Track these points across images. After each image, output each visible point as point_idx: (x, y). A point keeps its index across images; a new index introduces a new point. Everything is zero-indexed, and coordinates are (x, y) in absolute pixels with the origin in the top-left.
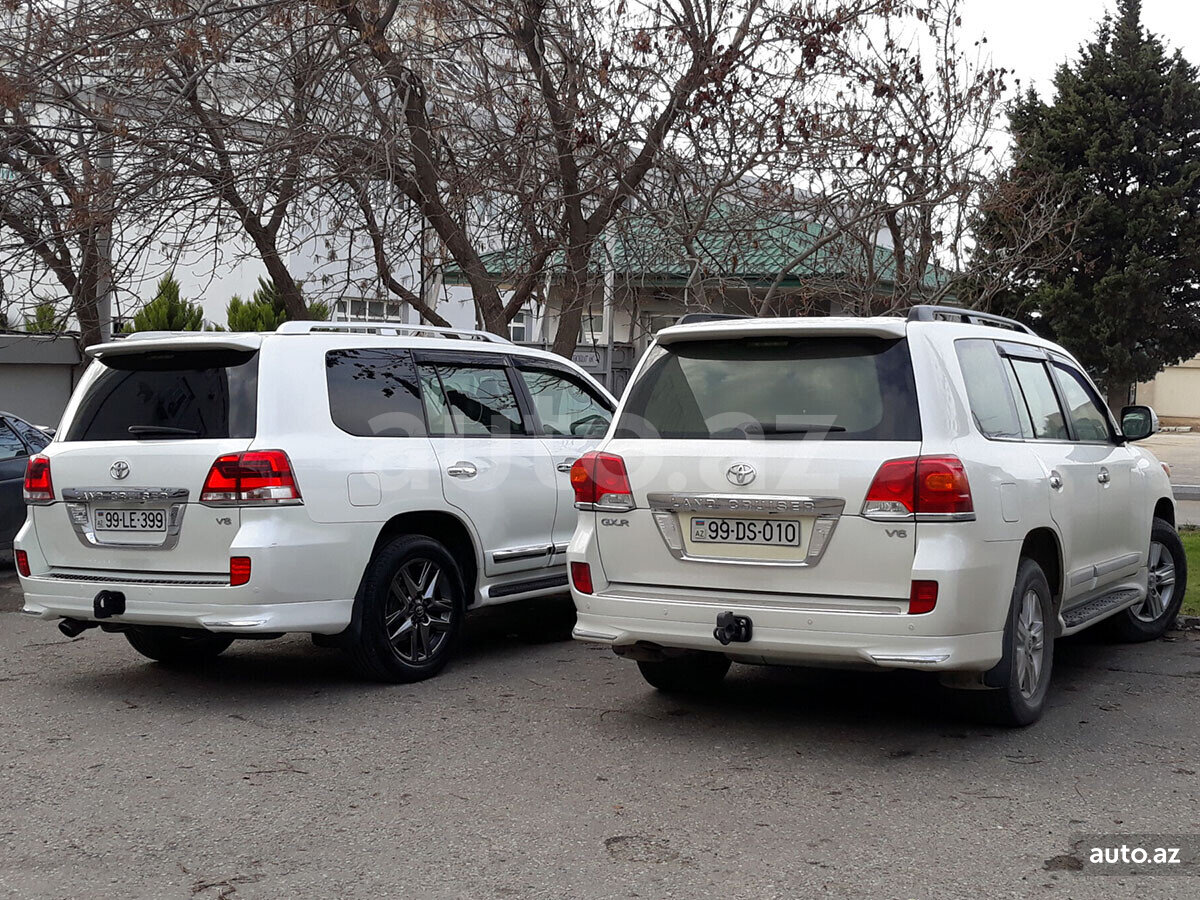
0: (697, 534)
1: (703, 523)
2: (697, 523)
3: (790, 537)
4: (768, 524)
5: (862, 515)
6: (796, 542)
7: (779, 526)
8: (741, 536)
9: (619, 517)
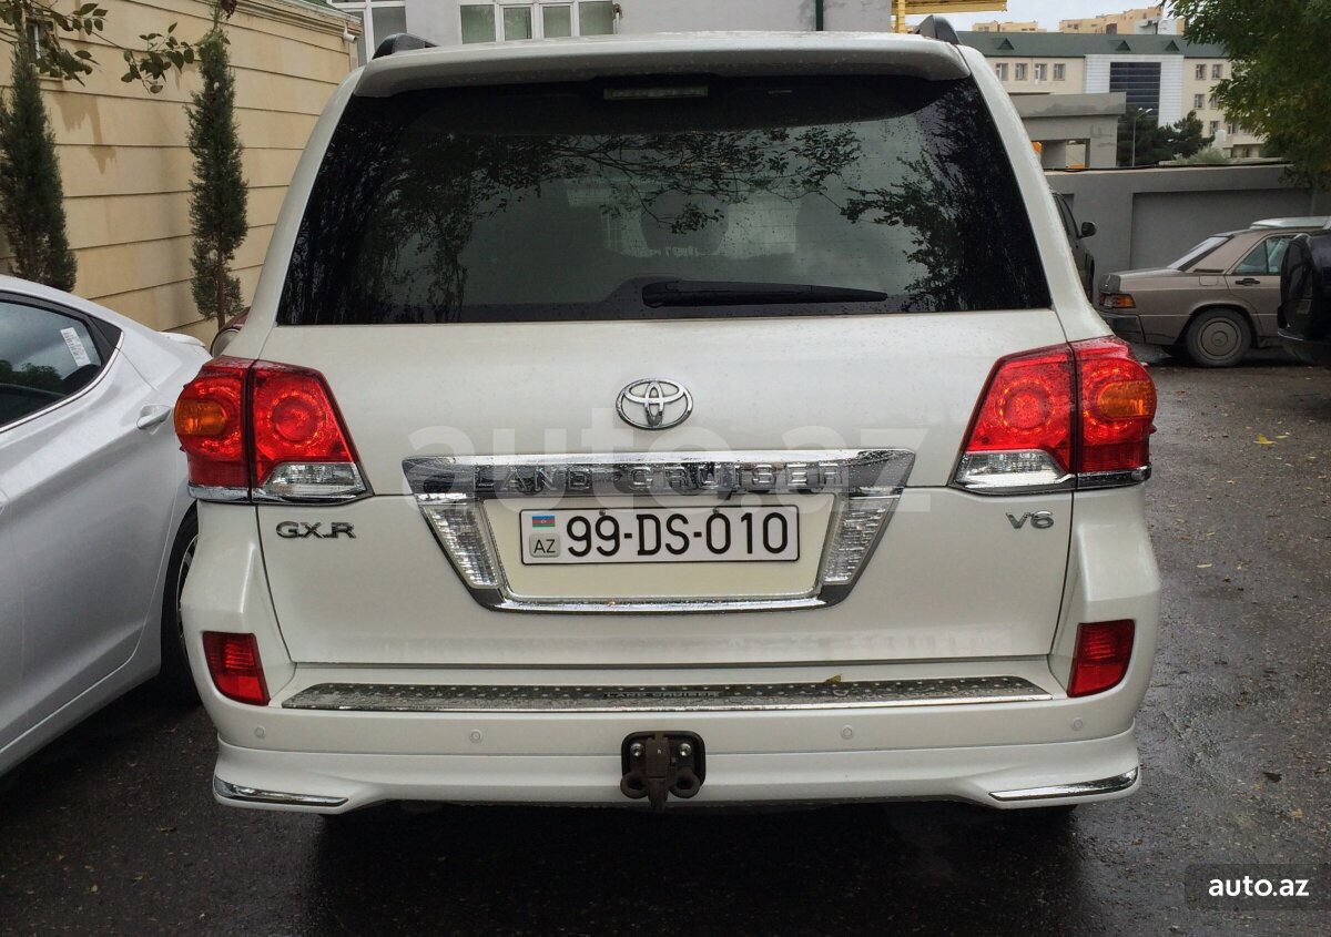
0: (539, 546)
1: (550, 521)
2: (537, 521)
3: (775, 542)
4: (716, 515)
5: (956, 483)
6: (789, 553)
7: (748, 517)
8: (650, 544)
9: (325, 517)
